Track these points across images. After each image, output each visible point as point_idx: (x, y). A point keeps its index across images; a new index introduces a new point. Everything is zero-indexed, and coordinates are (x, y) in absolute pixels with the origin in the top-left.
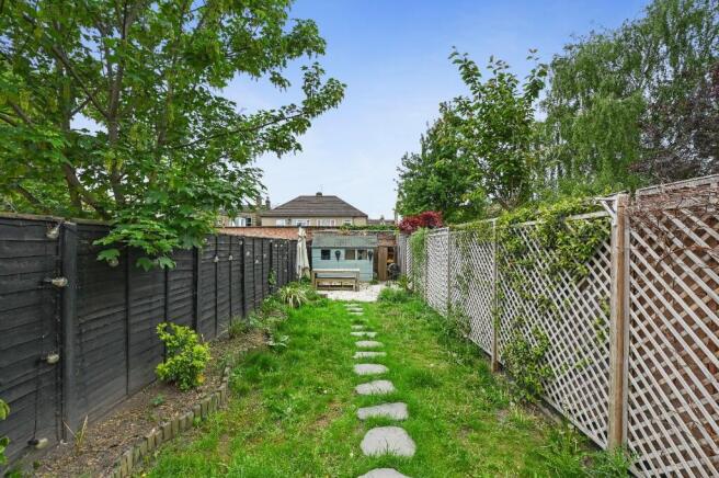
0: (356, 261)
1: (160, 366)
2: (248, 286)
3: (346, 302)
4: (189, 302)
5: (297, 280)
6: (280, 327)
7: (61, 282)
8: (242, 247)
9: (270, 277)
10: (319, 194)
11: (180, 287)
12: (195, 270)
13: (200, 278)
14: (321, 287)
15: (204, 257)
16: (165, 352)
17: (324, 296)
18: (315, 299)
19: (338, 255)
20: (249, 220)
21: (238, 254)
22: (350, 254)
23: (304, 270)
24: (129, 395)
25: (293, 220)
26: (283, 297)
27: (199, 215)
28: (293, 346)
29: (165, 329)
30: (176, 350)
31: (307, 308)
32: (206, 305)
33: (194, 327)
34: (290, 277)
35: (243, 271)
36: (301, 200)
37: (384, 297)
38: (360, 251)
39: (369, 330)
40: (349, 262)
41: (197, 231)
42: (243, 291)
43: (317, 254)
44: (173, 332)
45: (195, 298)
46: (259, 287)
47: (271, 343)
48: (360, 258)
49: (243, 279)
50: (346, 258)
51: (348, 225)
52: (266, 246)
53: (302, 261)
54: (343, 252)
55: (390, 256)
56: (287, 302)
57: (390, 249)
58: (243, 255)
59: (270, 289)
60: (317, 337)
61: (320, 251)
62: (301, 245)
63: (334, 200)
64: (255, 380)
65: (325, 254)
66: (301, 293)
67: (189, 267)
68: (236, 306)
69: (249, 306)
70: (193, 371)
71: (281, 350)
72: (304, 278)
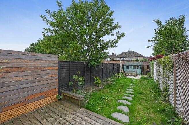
0: (136, 69)
1: (95, 82)
2: (108, 73)
3: (131, 79)
4: (98, 74)
5: (120, 73)
6: (114, 81)
7: (85, 69)
8: (107, 65)
9: (113, 71)
10: (129, 51)
11: (97, 71)
12: (99, 69)
13: (100, 70)
14: (125, 75)
15: (101, 67)
16: (95, 80)
17: (126, 77)
18: (123, 77)
19: (131, 67)
20: (111, 59)
21: (106, 66)
22: (134, 67)
23: (121, 71)
24: (91, 86)
25: (121, 58)
26: (116, 76)
27: (100, 60)
28: (116, 84)
29: (95, 77)
30: (97, 80)
31: (121, 79)
32: (101, 75)
33: (99, 77)
34: (118, 72)
35: (107, 70)
36: (124, 53)
37: (142, 78)
38: (138, 66)
39: (134, 84)
40: (134, 69)
41: (99, 62)
42: (107, 73)
43: (125, 67)
44: (96, 78)
45: (99, 73)
46: (110, 73)
47: (112, 83)
48: (137, 68)
49: (107, 71)
50: (133, 68)
51: (138, 59)
52: (112, 65)
53: (121, 69)
54: (132, 67)
55: (147, 68)
56: (117, 77)
57: (148, 66)
58: (107, 67)
59: (113, 74)
60: (121, 84)
61: (126, 66)
62: (121, 65)
63: (133, 52)
64: (108, 87)
65: (128, 67)
66: (120, 75)
67: (98, 68)
68: (106, 76)
69: (108, 77)
70: (99, 84)
71: (113, 84)
72: (122, 72)
